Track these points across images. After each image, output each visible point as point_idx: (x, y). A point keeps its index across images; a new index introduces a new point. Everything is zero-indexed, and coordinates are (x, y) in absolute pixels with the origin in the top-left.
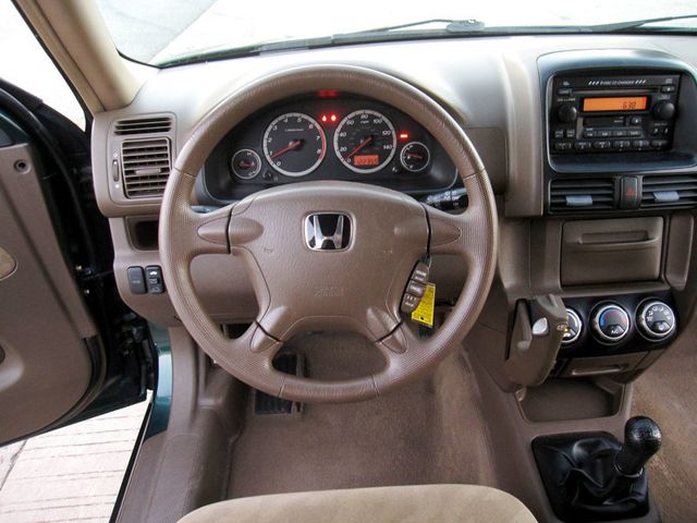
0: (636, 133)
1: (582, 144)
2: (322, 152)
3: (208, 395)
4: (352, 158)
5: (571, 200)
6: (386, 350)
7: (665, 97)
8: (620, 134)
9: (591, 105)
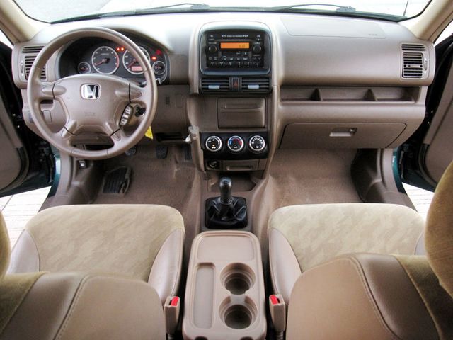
0: (245, 59)
1: (221, 63)
2: (117, 64)
3: (76, 180)
4: (130, 67)
5: (210, 87)
6: (113, 139)
7: (258, 43)
8: (238, 59)
9: (224, 46)
